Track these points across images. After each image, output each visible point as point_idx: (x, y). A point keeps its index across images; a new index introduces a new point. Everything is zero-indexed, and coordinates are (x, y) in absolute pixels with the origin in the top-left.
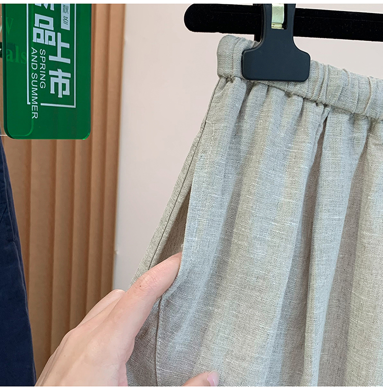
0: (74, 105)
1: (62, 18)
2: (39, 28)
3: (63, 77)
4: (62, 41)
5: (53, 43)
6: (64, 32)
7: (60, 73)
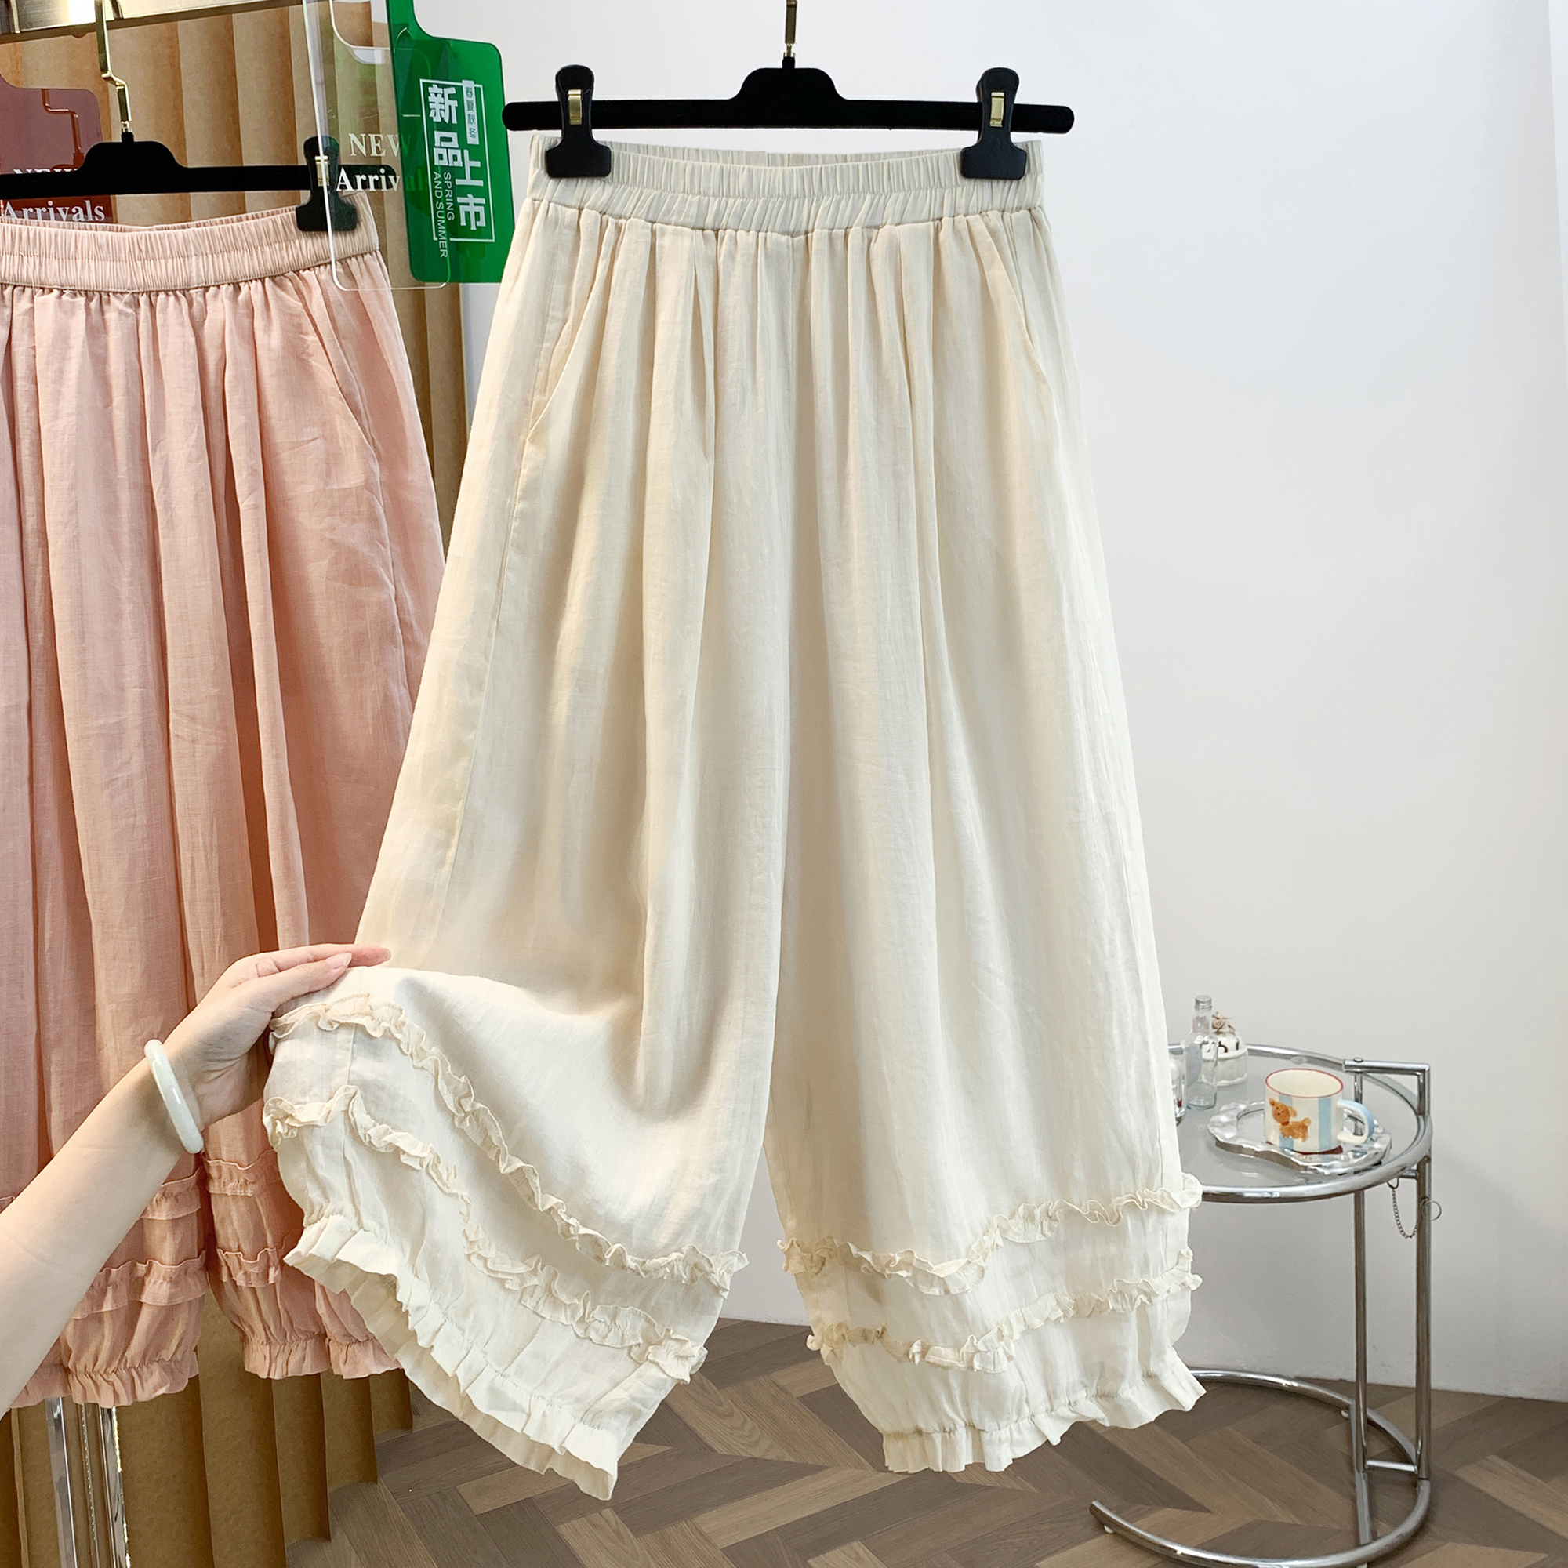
0: (492, 238)
1: (468, 131)
2: (441, 147)
3: (475, 204)
4: (471, 159)
5: (459, 163)
6: (471, 147)
7: (470, 199)
